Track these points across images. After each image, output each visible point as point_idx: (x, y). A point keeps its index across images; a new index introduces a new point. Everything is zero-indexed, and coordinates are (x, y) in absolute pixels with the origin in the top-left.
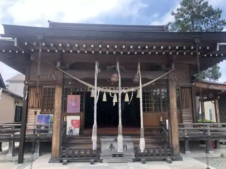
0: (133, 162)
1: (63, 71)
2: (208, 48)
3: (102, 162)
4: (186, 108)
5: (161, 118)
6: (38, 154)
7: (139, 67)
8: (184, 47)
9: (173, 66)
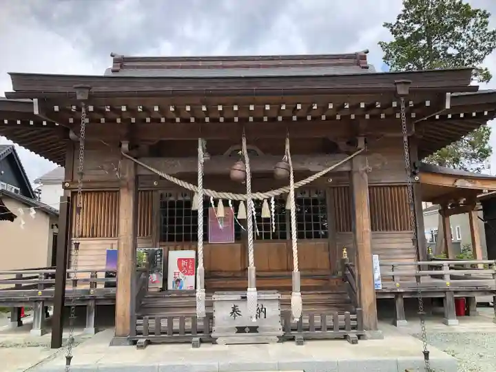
0: (278, 342)
1: (135, 160)
2: (428, 103)
3: (216, 343)
4: (401, 230)
5: (345, 252)
6: (92, 329)
7: (288, 147)
8: (377, 103)
9: (361, 144)
